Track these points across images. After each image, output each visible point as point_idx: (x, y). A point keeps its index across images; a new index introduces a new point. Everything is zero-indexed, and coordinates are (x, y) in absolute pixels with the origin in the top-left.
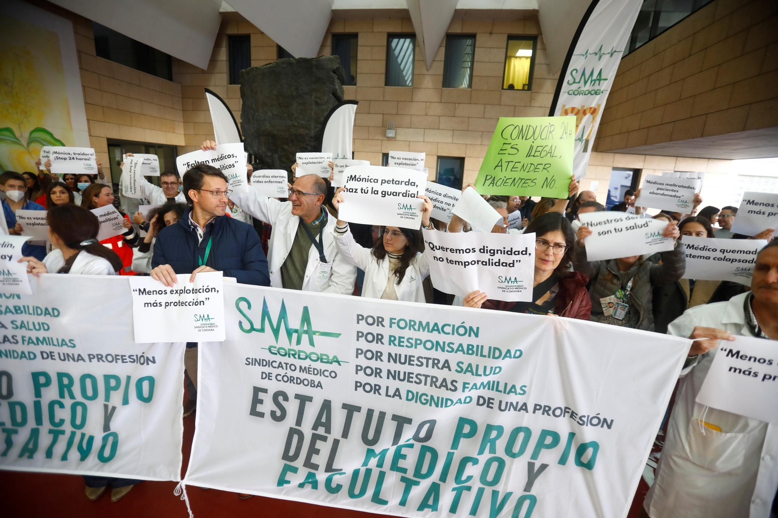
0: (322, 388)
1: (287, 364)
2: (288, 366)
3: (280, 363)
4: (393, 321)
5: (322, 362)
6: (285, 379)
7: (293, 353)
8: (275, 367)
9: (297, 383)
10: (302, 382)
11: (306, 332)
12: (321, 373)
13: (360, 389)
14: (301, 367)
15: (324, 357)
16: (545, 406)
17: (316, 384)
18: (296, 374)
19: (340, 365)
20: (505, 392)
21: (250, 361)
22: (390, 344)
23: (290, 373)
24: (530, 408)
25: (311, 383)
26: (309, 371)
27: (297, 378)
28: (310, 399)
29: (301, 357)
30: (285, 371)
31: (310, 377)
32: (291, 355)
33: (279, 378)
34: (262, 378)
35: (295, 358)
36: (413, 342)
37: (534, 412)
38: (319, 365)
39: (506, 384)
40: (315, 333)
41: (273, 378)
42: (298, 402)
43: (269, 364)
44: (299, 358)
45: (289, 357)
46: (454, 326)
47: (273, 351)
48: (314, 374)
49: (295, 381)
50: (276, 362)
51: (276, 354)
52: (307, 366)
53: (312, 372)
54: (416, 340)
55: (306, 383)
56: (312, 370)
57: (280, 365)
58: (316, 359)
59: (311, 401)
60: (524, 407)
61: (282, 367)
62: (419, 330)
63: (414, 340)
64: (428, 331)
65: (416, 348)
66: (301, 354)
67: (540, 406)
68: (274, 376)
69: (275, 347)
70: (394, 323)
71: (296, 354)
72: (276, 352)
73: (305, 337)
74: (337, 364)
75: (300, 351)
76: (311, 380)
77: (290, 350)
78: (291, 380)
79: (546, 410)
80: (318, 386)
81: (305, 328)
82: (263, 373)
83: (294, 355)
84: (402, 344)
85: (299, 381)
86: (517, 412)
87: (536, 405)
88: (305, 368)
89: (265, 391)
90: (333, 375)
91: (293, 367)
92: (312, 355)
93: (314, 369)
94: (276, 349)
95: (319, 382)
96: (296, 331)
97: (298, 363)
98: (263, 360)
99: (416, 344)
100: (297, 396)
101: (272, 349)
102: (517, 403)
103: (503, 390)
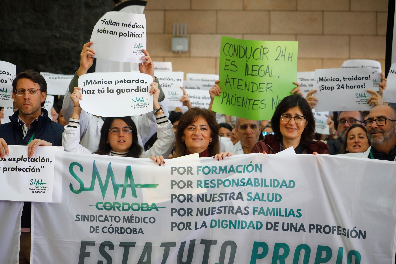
0: (143, 234)
1: (112, 217)
2: (113, 218)
3: (106, 217)
4: (200, 169)
5: (142, 210)
6: (111, 230)
7: (118, 205)
8: (102, 221)
9: (121, 233)
10: (126, 231)
11: (130, 186)
12: (142, 220)
13: (176, 229)
14: (124, 217)
15: (144, 206)
16: (317, 225)
17: (138, 231)
18: (121, 224)
19: (158, 210)
20: (286, 216)
21: (80, 217)
22: (198, 187)
23: (115, 225)
24: (307, 228)
25: (134, 231)
26: (132, 220)
27: (121, 228)
28: (133, 245)
29: (125, 208)
30: (110, 223)
31: (132, 225)
32: (116, 208)
33: (106, 230)
34: (91, 232)
35: (119, 210)
36: (215, 182)
37: (310, 231)
38: (140, 214)
39: (286, 209)
40: (137, 186)
41: (100, 230)
42: (122, 248)
43: (97, 218)
44: (123, 209)
45: (114, 210)
46: (245, 166)
47: (99, 207)
48: (136, 222)
49: (119, 231)
50: (102, 216)
51: (102, 209)
52: (130, 216)
53: (134, 221)
54: (218, 180)
55: (129, 231)
56: (134, 219)
57: (106, 219)
58: (137, 208)
59: (134, 246)
60: (302, 228)
61: (108, 220)
62: (219, 173)
63: (216, 181)
64: (226, 173)
65: (218, 187)
66: (125, 206)
67: (313, 225)
68: (100, 229)
69: (102, 203)
70: (200, 170)
71: (120, 207)
72: (103, 207)
73: (129, 190)
74: (155, 210)
75: (123, 204)
76: (134, 228)
77: (115, 203)
78: (116, 230)
79: (318, 228)
80: (139, 232)
81: (129, 182)
82: (91, 227)
83: (118, 208)
84: (207, 185)
85: (123, 230)
86: (297, 232)
87: (311, 225)
88: (128, 217)
89: (92, 243)
90: (152, 220)
91: (117, 219)
92: (134, 206)
93: (136, 217)
94: (103, 205)
95: (141, 229)
96: (122, 186)
97: (122, 214)
98: (91, 216)
99: (218, 184)
100: (122, 244)
101: (99, 205)
102: (297, 224)
103: (284, 214)
